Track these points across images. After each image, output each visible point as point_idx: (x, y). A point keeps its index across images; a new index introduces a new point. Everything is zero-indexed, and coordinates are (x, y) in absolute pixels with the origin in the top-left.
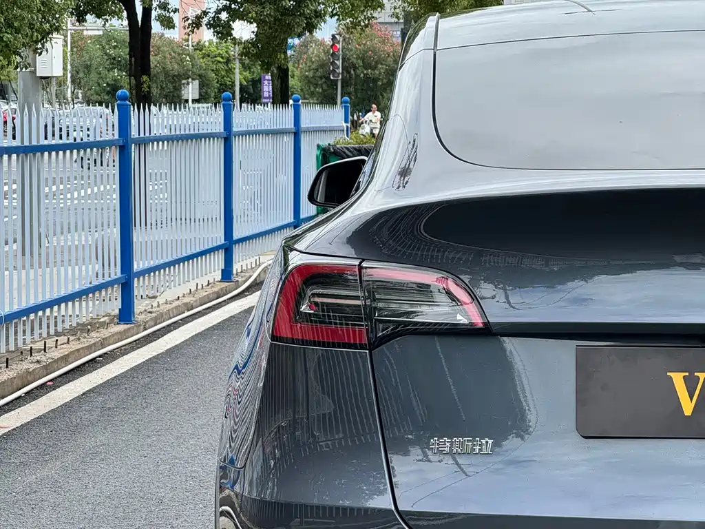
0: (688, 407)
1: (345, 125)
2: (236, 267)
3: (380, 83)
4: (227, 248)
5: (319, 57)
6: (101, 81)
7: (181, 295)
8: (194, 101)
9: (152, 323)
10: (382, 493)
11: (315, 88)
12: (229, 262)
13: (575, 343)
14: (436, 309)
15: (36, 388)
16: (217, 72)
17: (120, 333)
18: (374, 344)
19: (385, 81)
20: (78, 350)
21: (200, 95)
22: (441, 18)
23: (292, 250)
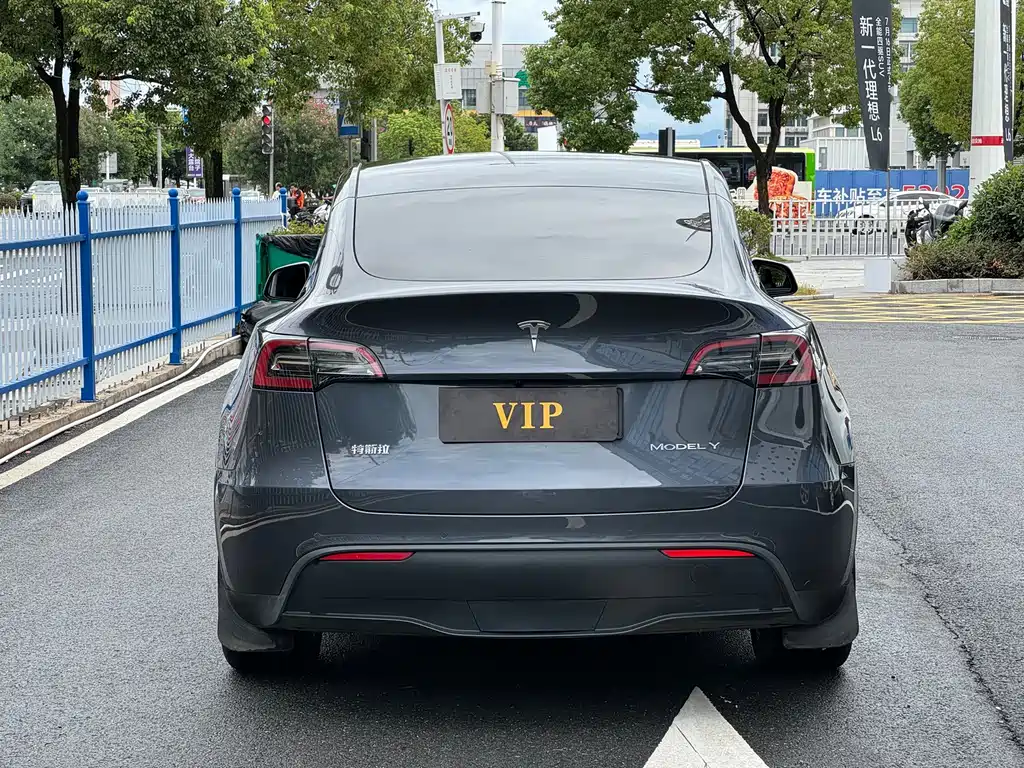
0: (505, 424)
1: (282, 214)
2: (184, 351)
3: (315, 158)
4: (176, 333)
5: (249, 129)
6: (7, 154)
7: (134, 377)
8: (113, 175)
9: (111, 401)
10: (321, 475)
11: (246, 164)
12: (177, 346)
13: (438, 387)
14: (357, 367)
15: (17, 455)
16: (136, 142)
17: (84, 410)
18: (317, 389)
19: (320, 156)
20: (49, 424)
21: (119, 168)
22: (362, 168)
23: (264, 331)
